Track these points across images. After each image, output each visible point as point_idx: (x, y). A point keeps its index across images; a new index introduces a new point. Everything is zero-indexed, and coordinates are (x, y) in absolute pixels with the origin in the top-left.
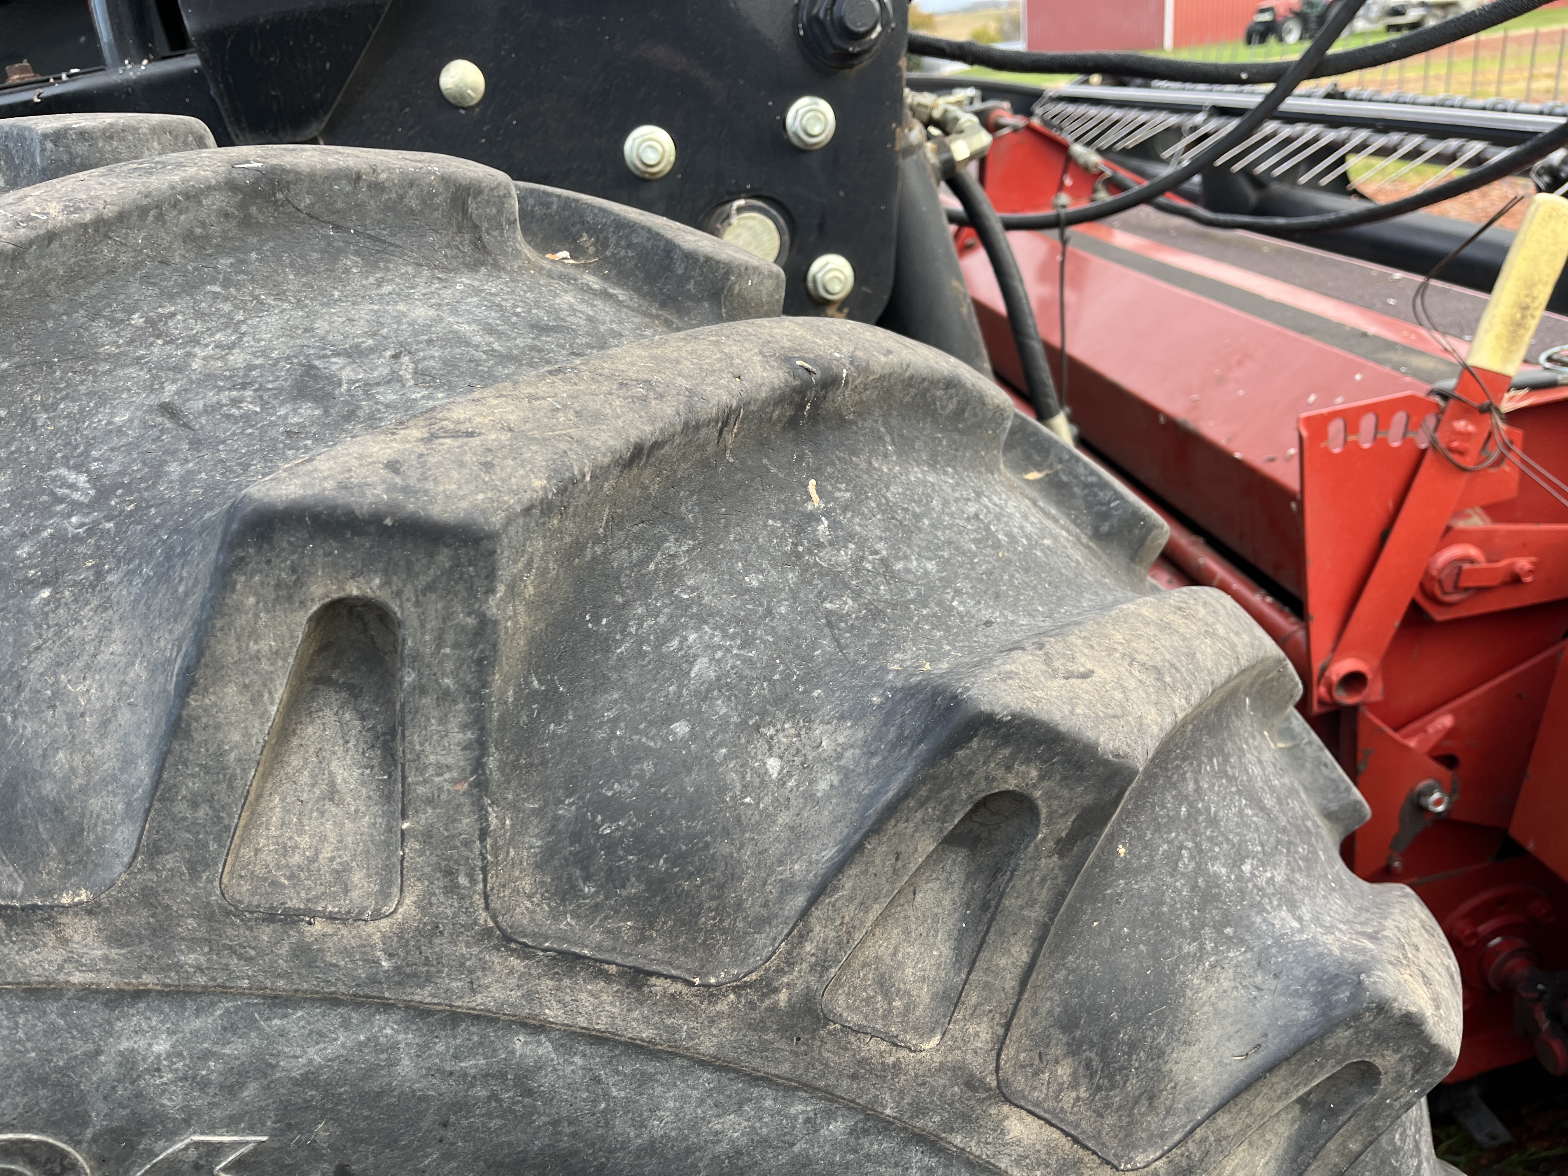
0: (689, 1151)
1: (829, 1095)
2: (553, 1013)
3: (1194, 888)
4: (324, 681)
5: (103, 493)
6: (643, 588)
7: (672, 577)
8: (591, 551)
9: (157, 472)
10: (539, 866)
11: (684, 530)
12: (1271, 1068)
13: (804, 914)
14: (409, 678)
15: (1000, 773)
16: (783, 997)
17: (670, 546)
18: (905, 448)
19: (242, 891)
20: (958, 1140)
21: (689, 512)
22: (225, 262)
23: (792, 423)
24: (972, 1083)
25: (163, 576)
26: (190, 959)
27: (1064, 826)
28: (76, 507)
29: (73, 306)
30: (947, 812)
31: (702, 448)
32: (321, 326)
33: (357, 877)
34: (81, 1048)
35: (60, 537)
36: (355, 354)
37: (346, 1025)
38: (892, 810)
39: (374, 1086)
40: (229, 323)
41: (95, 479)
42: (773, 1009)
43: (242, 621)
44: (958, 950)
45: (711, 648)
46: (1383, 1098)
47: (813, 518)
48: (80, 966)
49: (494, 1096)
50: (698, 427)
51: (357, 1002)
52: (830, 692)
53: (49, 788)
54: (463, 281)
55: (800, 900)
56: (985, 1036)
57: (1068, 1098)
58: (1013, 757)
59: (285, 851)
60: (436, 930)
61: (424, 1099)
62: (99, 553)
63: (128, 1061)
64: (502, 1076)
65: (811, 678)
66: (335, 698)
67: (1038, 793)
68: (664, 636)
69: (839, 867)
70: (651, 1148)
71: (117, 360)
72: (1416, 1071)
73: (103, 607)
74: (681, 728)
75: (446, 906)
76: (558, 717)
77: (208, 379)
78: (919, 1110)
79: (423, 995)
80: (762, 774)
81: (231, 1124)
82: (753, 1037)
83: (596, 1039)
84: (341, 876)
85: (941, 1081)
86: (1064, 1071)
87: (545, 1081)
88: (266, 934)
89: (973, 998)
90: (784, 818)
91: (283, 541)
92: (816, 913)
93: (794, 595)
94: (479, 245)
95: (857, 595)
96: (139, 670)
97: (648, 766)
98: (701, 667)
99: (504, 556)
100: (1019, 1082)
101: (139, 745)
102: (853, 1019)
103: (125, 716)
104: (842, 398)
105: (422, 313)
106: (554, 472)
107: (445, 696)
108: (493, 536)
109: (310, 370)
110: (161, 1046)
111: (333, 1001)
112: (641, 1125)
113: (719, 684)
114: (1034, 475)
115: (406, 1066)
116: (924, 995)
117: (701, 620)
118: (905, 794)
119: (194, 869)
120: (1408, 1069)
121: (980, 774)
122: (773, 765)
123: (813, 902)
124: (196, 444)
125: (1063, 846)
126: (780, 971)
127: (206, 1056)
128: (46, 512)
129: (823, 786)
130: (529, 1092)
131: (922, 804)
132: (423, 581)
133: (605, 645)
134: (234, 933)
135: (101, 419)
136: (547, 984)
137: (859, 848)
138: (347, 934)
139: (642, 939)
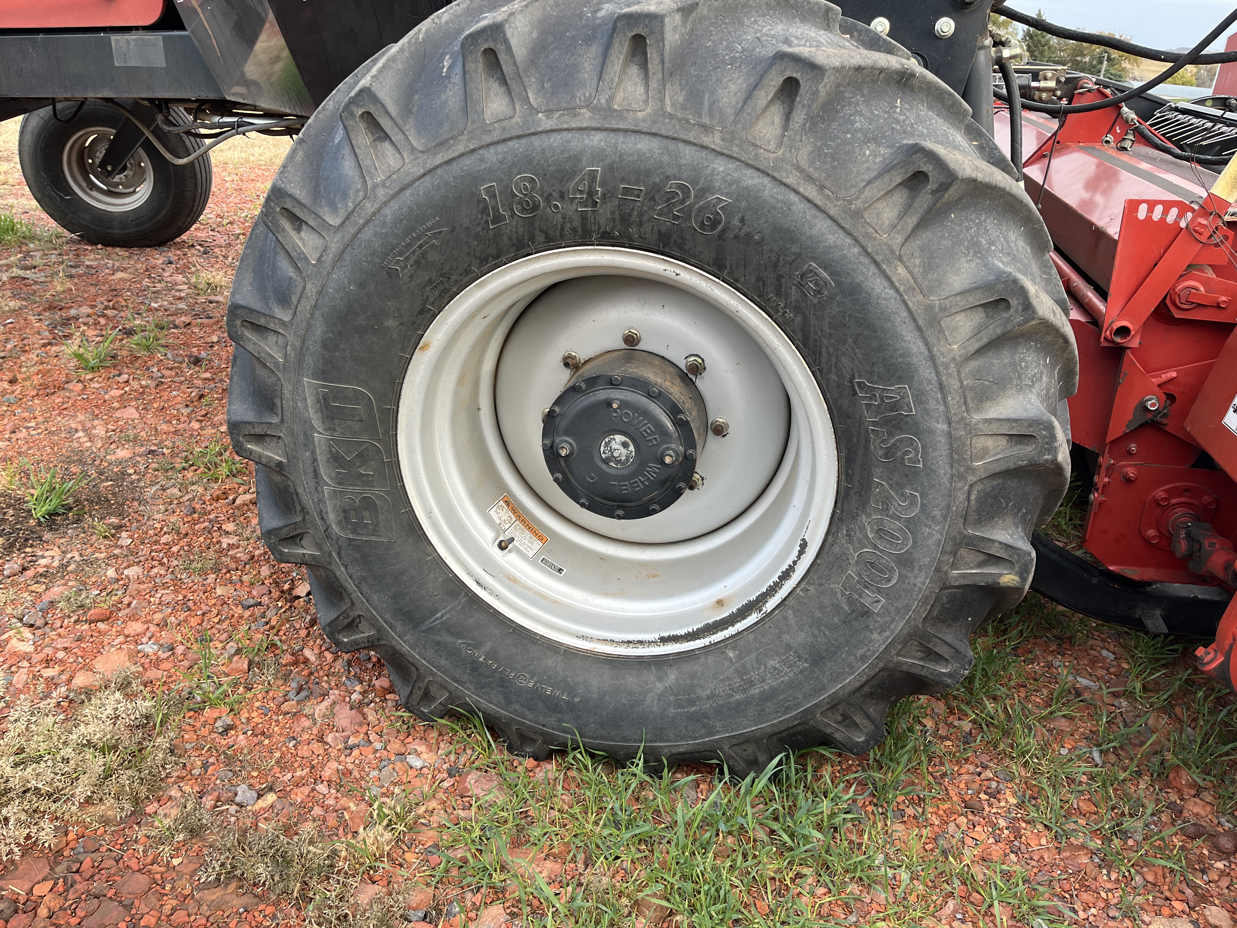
0: (819, 242)
1: (856, 240)
2: (801, 190)
3: (972, 239)
4: (779, 98)
5: (743, 50)
6: (850, 103)
7: (857, 104)
8: (842, 88)
9: (754, 50)
10: (810, 154)
11: (863, 95)
12: (977, 289)
13: (864, 187)
14: (798, 99)
15: (922, 165)
16: (853, 207)
17: (859, 97)
18: (930, 108)
19: (750, 138)
20: (884, 266)
21: (865, 91)
22: (771, 12)
23: (899, 82)
24: (892, 252)
25: (754, 68)
26: (735, 149)
27: (935, 187)
28: (738, 52)
29: (742, 12)
30: (906, 173)
31: (874, 76)
32: (790, 31)
33: (772, 143)
34: (706, 164)
35: (734, 57)
36: (797, 38)
37: (758, 177)
38: (893, 167)
39: (758, 195)
40: (771, 25)
41: (742, 48)
42: (850, 209)
43: (771, 76)
44: (899, 215)
45: (861, 122)
46: (1011, 316)
47: (897, 107)
48: (714, 144)
49: (782, 208)
50: (875, 69)
51: (763, 172)
52: (886, 141)
53: (721, 105)
54: (822, 32)
55: (864, 184)
56: (899, 240)
57: (917, 270)
58: (927, 161)
59: (760, 132)
60: (784, 161)
61: (767, 202)
62: (741, 62)
63: (714, 170)
64: (785, 203)
65: (883, 137)
66: (780, 103)
67: (930, 174)
68: (851, 115)
69: (876, 178)
70: (810, 237)
71: (748, 26)
72: (1023, 311)
73: (740, 72)
74: (849, 136)
75: (788, 155)
76: (823, 123)
77: (766, 35)
78: (877, 254)
79: (776, 175)
80: (864, 154)
81: (726, 195)
82: (843, 215)
83: (809, 201)
84: (769, 141)
85: (884, 248)
86: (917, 261)
87: (794, 208)
88: (751, 149)
89: (899, 228)
90: (866, 165)
91: (785, 60)
92: (868, 188)
93: (885, 120)
94: (828, 25)
95: (901, 126)
96: (745, 85)
97: (839, 141)
98: (857, 124)
99: (826, 77)
100: (905, 259)
101: (741, 100)
102: (868, 220)
103: (739, 94)
104: (915, 82)
105: (813, 35)
106: (841, 63)
107: (804, 106)
108: (826, 70)
109: (787, 39)
110: (721, 169)
111: (758, 169)
112: (810, 229)
113: (860, 130)
114: (975, 143)
115: (766, 193)
116: (887, 223)
117: (861, 115)
118: (897, 164)
119: (743, 129)
120: (1020, 308)
121: (917, 164)
122: (868, 152)
123: (867, 185)
124: (762, 46)
125: (934, 192)
126: (855, 200)
127: (729, 174)
128: (732, 51)
129: (878, 160)
130: (790, 209)
131: (901, 168)
132: (809, 77)
133: (838, 112)
134: (745, 146)
135: (745, 36)
136: (803, 182)
137: (882, 175)
138: (767, 154)
139: (826, 180)
